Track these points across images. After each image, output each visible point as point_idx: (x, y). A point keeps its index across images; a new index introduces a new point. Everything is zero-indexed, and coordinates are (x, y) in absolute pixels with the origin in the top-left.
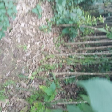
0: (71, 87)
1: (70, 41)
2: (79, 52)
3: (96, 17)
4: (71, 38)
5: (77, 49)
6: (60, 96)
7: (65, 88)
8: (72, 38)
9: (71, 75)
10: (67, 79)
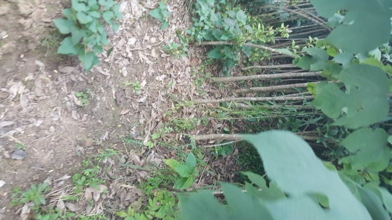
0: (225, 164)
1: (222, 75)
2: (240, 95)
3: (274, 28)
4: (226, 69)
5: (237, 91)
6: (203, 180)
7: (213, 166)
8: (228, 69)
9: (224, 141)
10: (217, 148)
